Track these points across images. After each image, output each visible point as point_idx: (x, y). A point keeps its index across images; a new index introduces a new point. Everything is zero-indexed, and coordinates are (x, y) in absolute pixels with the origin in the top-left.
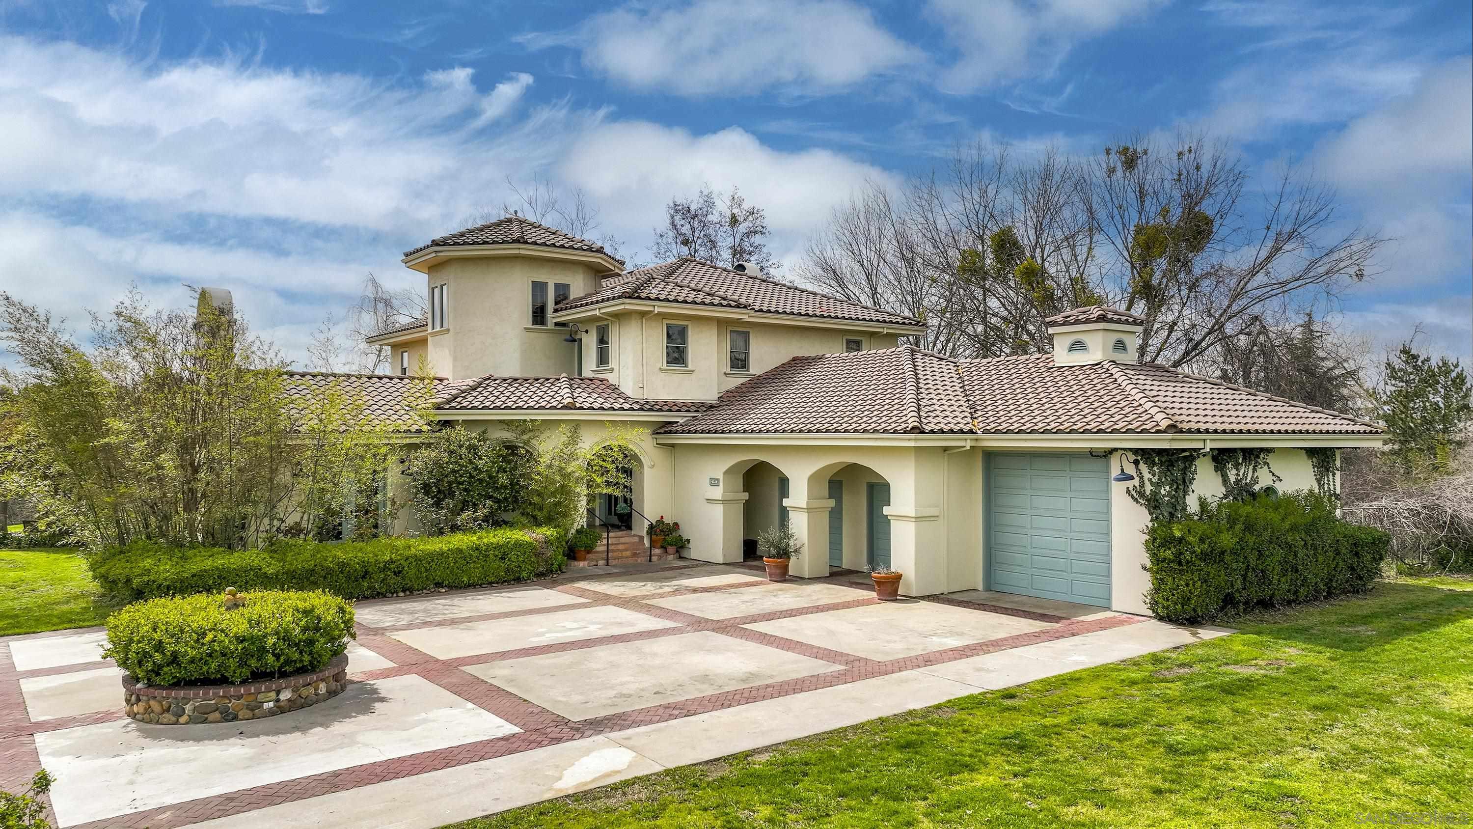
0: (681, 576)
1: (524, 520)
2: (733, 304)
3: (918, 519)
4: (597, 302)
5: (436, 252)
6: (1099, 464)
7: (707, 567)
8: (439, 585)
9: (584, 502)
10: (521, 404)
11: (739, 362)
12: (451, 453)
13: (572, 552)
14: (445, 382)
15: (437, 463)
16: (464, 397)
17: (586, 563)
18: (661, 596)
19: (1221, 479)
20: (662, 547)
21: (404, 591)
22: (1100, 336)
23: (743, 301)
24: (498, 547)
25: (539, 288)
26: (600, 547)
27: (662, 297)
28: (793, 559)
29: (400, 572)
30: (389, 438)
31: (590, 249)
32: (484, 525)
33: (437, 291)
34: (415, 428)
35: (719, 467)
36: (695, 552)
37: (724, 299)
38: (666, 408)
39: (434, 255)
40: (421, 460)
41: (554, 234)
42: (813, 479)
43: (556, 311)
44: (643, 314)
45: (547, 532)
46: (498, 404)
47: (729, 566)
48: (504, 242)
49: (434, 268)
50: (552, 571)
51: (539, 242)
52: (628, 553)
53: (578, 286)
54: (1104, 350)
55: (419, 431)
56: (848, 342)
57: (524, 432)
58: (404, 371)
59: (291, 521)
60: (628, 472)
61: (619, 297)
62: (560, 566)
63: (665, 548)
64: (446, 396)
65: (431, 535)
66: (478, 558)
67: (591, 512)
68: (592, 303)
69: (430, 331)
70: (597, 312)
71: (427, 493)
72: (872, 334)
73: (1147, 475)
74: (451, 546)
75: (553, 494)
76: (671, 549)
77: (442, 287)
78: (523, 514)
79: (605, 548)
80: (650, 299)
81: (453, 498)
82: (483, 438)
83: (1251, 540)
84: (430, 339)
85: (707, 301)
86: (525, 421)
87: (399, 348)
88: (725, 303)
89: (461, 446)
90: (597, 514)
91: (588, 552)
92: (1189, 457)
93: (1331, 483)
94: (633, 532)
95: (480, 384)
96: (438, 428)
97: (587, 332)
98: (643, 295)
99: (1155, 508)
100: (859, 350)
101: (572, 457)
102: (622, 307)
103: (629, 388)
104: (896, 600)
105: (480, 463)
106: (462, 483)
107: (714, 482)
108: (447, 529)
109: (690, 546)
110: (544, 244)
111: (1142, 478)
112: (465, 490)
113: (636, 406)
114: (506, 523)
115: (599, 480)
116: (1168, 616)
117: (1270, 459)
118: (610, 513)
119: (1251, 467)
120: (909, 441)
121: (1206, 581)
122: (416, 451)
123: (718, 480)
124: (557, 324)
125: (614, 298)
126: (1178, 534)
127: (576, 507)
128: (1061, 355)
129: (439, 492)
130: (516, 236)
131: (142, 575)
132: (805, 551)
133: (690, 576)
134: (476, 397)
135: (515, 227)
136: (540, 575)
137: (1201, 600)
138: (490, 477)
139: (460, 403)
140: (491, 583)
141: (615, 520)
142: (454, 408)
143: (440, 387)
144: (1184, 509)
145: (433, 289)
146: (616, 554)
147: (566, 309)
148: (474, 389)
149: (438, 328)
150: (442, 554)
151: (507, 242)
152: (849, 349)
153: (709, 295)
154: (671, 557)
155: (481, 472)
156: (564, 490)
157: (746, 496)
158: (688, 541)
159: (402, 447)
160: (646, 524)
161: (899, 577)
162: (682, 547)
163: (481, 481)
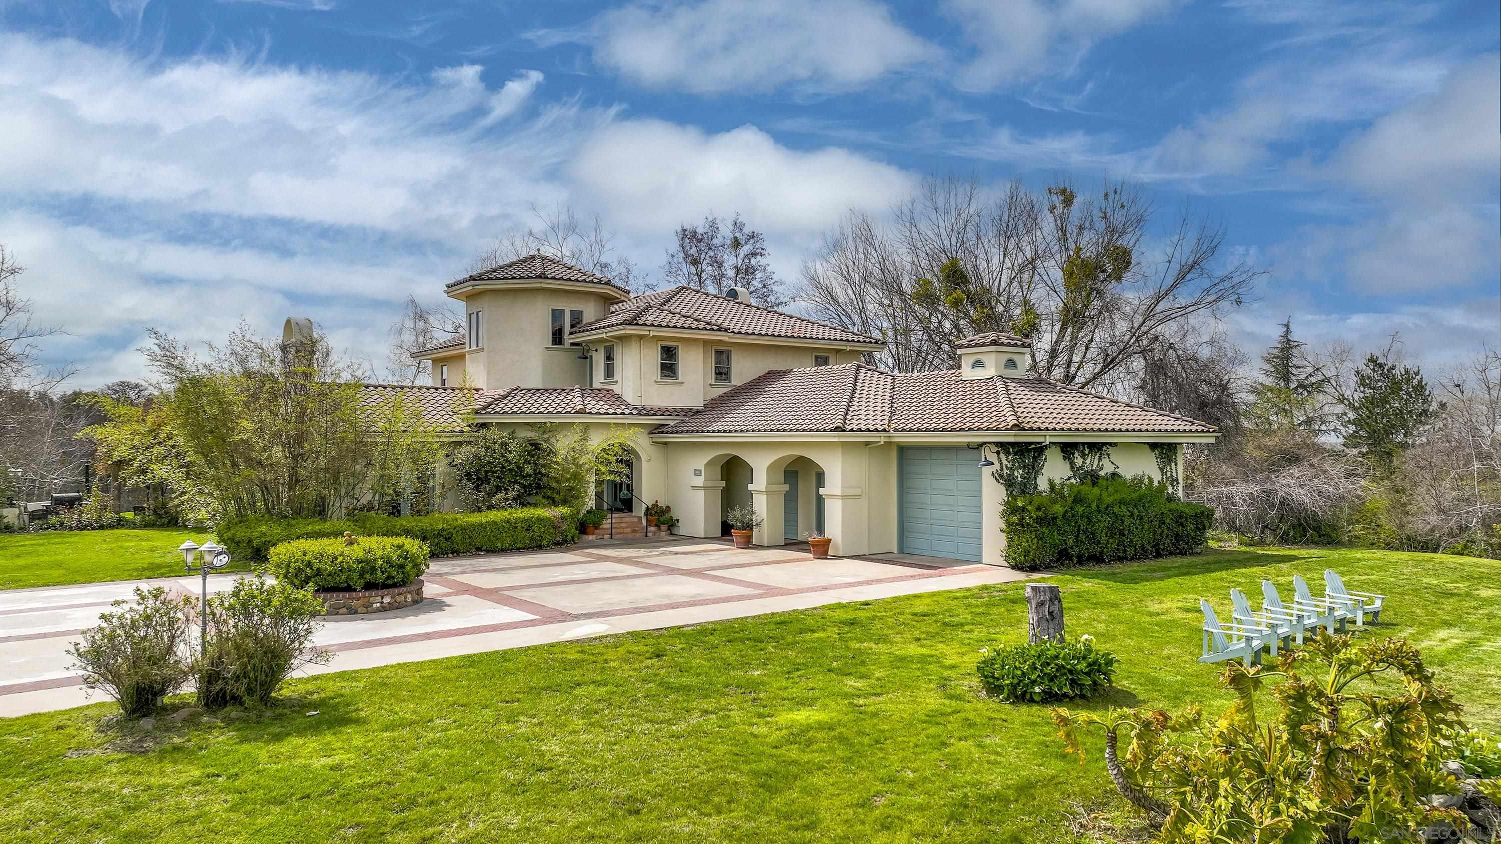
0: (668, 546)
1: (545, 501)
2: (715, 328)
3: (844, 497)
4: (604, 327)
5: (473, 285)
6: (972, 454)
7: (692, 540)
8: (479, 549)
9: (592, 489)
10: (542, 410)
11: (722, 374)
12: (487, 448)
13: (583, 528)
14: (481, 392)
15: (477, 457)
16: (497, 405)
17: (594, 536)
18: (649, 556)
19: (1068, 466)
20: (656, 525)
21: (452, 553)
22: (993, 356)
23: (725, 325)
24: (525, 520)
25: (557, 315)
26: (606, 524)
27: (656, 323)
28: (755, 531)
29: (449, 538)
30: (440, 437)
31: (600, 282)
32: (514, 504)
33: (474, 317)
34: (458, 429)
35: (700, 461)
36: (683, 529)
37: (708, 324)
38: (660, 413)
39: (471, 288)
40: (463, 455)
41: (570, 269)
42: (770, 468)
43: (571, 333)
44: (641, 337)
45: (564, 510)
46: (524, 410)
47: (708, 539)
48: (529, 277)
49: (470, 297)
50: (566, 541)
51: (557, 277)
52: (629, 530)
53: (590, 312)
54: (996, 367)
55: (462, 432)
56: (817, 358)
57: (544, 432)
58: (443, 382)
59: (364, 501)
60: (629, 464)
61: (621, 324)
62: (573, 537)
63: (659, 527)
64: (482, 403)
65: (474, 511)
66: (509, 529)
67: (599, 496)
68: (600, 328)
69: (467, 349)
70: (604, 335)
71: (469, 480)
72: (838, 351)
73: (1005, 462)
74: (488, 519)
75: (568, 480)
76: (664, 527)
77: (477, 313)
78: (544, 497)
79: (609, 526)
80: (646, 325)
81: (489, 484)
82: (512, 436)
83: (1080, 509)
84: (467, 356)
85: (694, 326)
86: (545, 423)
87: (440, 363)
88: (708, 327)
89: (495, 443)
90: (605, 499)
91: (596, 528)
92: (1040, 450)
93: (1174, 471)
94: (633, 514)
95: (509, 393)
96: (476, 429)
97: (596, 350)
98: (641, 322)
99: (1010, 486)
100: (826, 364)
101: (583, 452)
102: (623, 332)
103: (630, 397)
104: (826, 559)
105: (510, 457)
106: (496, 472)
107: (697, 473)
108: (484, 508)
109: (679, 524)
110: (562, 279)
111: (1001, 464)
112: (498, 477)
113: (635, 412)
114: (528, 503)
115: (603, 469)
116: (1016, 565)
117: (1111, 450)
118: (616, 499)
119: (1097, 457)
120: (835, 438)
121: (1041, 539)
122: (461, 447)
123: (700, 471)
124: (572, 344)
125: (617, 325)
126: (1020, 505)
127: (586, 492)
128: (967, 372)
129: (478, 479)
130: (539, 272)
131: (260, 537)
132: (765, 524)
133: (675, 546)
134: (506, 405)
135: (538, 263)
136: (557, 544)
137: (1038, 553)
138: (518, 467)
139: (493, 409)
140: (519, 549)
141: (619, 505)
142: (490, 413)
143: (476, 396)
144: (1036, 488)
145: (470, 315)
146: (619, 530)
147: (579, 332)
148: (505, 397)
149: (474, 347)
150: (481, 525)
151: (531, 277)
152: (818, 364)
153: (696, 320)
154: (663, 534)
155: (510, 463)
156: (576, 476)
157: (723, 484)
158: (678, 521)
159: (450, 443)
160: (644, 507)
161: (829, 541)
162: (672, 526)
163: (511, 470)
